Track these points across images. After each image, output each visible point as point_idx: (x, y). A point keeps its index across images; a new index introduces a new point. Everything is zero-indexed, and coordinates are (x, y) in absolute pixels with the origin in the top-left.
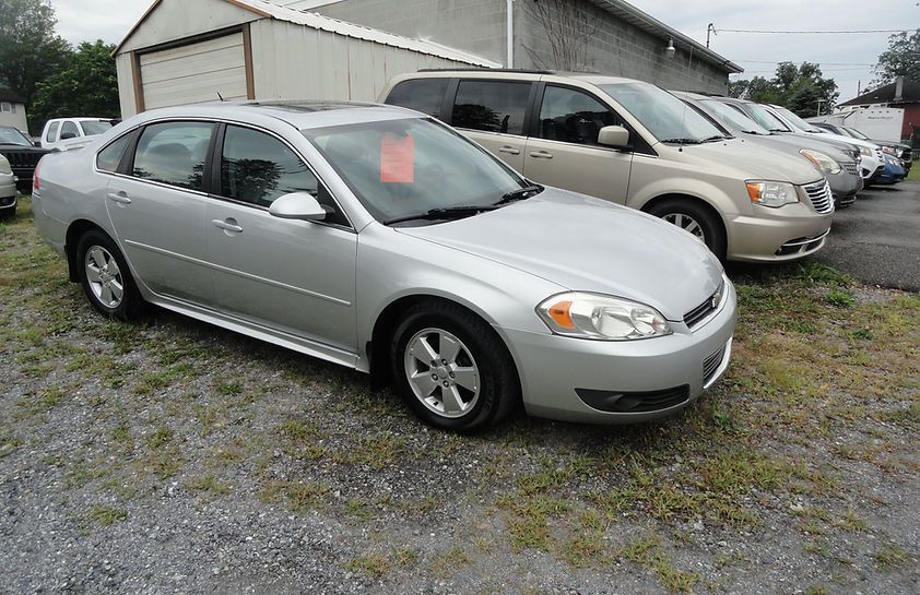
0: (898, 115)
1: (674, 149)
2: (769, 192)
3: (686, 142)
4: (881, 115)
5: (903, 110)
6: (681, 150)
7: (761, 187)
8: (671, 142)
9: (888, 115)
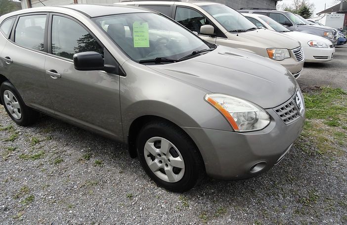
0: (342, 16)
1: (234, 35)
2: (277, 53)
3: (240, 31)
4: (335, 17)
5: (344, 14)
6: (237, 35)
7: (274, 51)
8: (233, 31)
9: (338, 17)
